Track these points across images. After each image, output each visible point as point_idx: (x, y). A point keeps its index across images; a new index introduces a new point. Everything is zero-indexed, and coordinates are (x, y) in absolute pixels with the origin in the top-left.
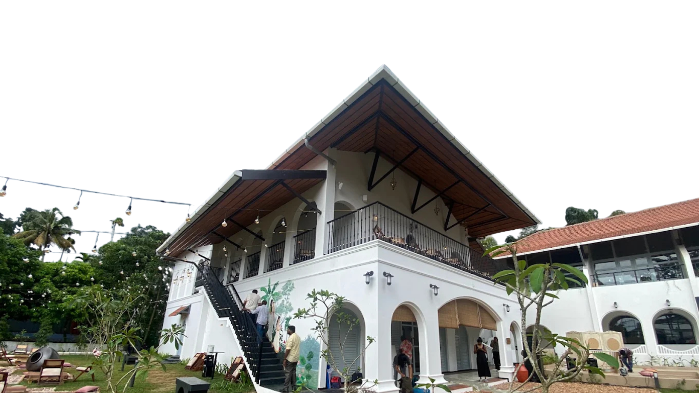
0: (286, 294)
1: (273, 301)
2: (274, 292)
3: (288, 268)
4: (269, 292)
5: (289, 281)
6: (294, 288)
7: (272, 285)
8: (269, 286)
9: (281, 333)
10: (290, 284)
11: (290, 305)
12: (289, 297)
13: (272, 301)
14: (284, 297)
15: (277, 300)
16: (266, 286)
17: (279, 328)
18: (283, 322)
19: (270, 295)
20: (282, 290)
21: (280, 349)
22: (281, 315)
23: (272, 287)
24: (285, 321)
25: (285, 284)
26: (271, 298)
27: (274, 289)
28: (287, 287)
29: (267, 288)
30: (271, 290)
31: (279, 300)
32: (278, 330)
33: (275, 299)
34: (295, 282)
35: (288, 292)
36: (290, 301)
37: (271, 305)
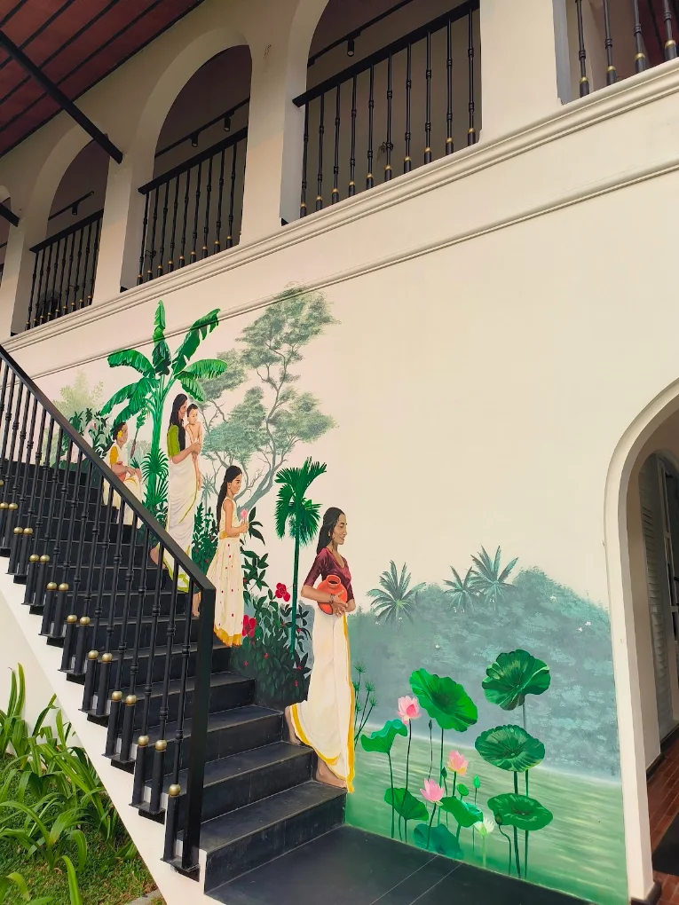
0: (269, 360)
1: (188, 403)
2: (190, 363)
3: (278, 234)
4: (162, 362)
5: (291, 294)
6: (326, 320)
7: (174, 334)
8: (159, 338)
9: (253, 544)
10: (295, 311)
11: (307, 406)
12: (292, 369)
13: (180, 400)
14: (254, 377)
15: (215, 393)
16: (144, 343)
17: (236, 523)
18: (260, 493)
19: (167, 378)
20: (246, 346)
21: (249, 624)
22: (243, 459)
23: (174, 345)
24: (277, 487)
25: (262, 312)
26: (177, 389)
27: (190, 346)
28: (277, 326)
29: (148, 352)
30: (173, 356)
31: (225, 393)
32: (229, 534)
33: (201, 391)
34: (329, 294)
35: (285, 347)
36: (300, 388)
37: (175, 419)
